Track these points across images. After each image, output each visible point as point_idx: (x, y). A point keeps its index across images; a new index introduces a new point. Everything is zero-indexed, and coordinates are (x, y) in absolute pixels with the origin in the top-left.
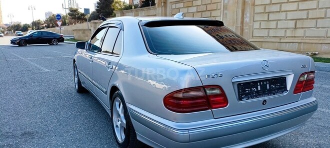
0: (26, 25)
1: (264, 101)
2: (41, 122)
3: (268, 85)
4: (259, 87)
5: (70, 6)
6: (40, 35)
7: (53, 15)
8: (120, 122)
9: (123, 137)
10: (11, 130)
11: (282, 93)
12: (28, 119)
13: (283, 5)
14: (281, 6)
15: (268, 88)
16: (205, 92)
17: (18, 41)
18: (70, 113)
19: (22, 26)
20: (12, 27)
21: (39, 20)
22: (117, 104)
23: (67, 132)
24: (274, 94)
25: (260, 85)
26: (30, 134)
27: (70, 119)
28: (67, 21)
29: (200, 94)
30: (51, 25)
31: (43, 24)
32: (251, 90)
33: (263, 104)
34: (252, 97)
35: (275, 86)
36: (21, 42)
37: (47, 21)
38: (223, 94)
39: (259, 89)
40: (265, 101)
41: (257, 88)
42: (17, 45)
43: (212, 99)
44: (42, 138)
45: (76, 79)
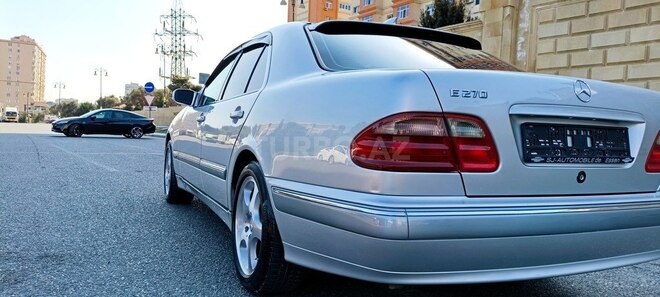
0: (86, 104)
1: (580, 174)
2: (84, 242)
3: (589, 140)
4: (569, 139)
5: (174, 73)
6: (109, 117)
7: (140, 88)
8: (249, 232)
9: (254, 262)
10: (18, 250)
11: (621, 162)
12: (58, 235)
13: (593, 69)
14: (590, 70)
15: (589, 145)
16: (448, 128)
17: (66, 127)
18: (146, 232)
19: (79, 107)
20: (60, 106)
21: (112, 96)
22: (247, 192)
23: (135, 259)
24: (603, 162)
25: (572, 135)
26: (55, 257)
27: (145, 240)
28: (164, 99)
29: (436, 130)
30: (134, 107)
31: (118, 105)
32: (551, 143)
33: (579, 181)
34: (555, 160)
35: (605, 144)
36: (71, 130)
37: (127, 98)
38: (488, 139)
39: (570, 144)
40: (583, 173)
41: (565, 142)
42: (63, 134)
43: (462, 147)
44: (81, 265)
45: (168, 175)
